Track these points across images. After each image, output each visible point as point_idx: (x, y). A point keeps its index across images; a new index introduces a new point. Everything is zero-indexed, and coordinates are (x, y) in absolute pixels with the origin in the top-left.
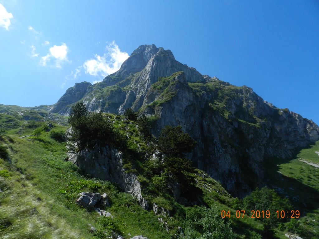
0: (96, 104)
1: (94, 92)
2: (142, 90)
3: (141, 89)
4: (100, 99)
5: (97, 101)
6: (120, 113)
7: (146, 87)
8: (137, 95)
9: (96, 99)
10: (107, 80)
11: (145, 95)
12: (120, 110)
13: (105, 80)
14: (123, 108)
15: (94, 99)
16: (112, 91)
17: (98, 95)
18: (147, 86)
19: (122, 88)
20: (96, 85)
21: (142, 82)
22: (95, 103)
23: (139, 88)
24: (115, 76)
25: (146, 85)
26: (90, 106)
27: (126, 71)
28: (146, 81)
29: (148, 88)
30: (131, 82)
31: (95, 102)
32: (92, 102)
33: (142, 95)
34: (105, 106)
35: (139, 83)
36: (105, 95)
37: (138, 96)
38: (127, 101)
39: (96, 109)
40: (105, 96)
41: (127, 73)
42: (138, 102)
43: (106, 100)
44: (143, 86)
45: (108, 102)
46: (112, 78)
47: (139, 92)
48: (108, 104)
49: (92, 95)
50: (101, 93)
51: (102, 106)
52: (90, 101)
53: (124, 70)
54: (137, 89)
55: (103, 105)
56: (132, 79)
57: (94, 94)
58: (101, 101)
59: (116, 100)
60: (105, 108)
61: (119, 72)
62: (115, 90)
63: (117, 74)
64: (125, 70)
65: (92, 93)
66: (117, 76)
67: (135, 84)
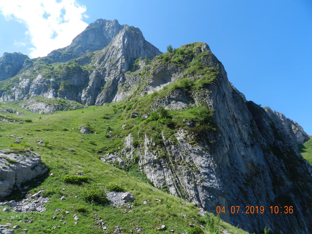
0: (44, 85)
1: (37, 67)
2: (113, 71)
3: (111, 70)
4: (49, 77)
5: (45, 80)
6: (83, 100)
7: (119, 68)
8: (106, 78)
9: (43, 76)
10: (54, 55)
11: (119, 79)
12: (83, 95)
13: (51, 55)
14: (87, 94)
15: (39, 77)
16: (68, 68)
17: (45, 71)
18: (121, 67)
19: (81, 66)
20: (38, 60)
21: (111, 61)
22: (43, 82)
23: (107, 68)
24: (65, 51)
25: (119, 64)
26: (32, 87)
27: (81, 48)
28: (117, 59)
29: (121, 68)
30: (92, 61)
31: (41, 81)
32: (35, 81)
33: (115, 78)
34: (59, 88)
35: (106, 62)
36: (56, 72)
37: (109, 79)
38: (93, 83)
39: (44, 92)
40: (57, 74)
41: (83, 50)
42: (110, 87)
43: (59, 79)
44: (114, 65)
45: (64, 83)
46: (61, 53)
47: (109, 74)
48: (64, 86)
49: (35, 71)
50: (50, 69)
51: (53, 87)
52: (32, 79)
53: (78, 45)
54: (105, 70)
55: (56, 88)
56: (93, 58)
57: (38, 70)
58: (51, 80)
59: (75, 81)
60: (60, 91)
61: (71, 48)
62: (72, 67)
63: (68, 50)
64: (80, 46)
65: (34, 69)
66: (68, 52)
67: (100, 64)
